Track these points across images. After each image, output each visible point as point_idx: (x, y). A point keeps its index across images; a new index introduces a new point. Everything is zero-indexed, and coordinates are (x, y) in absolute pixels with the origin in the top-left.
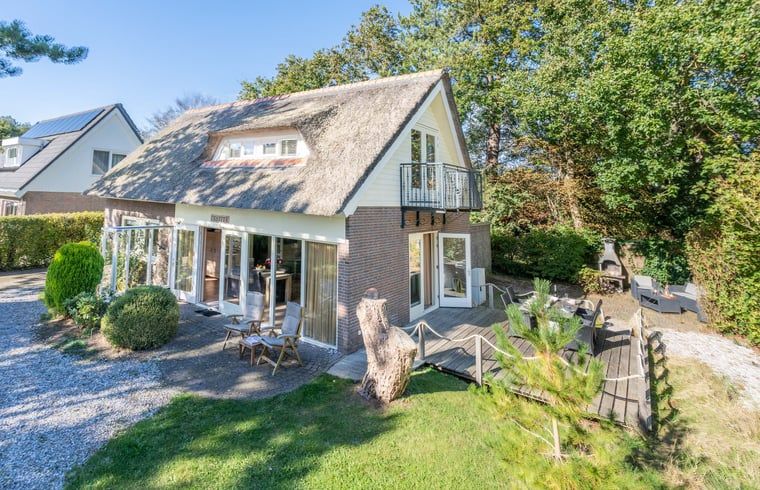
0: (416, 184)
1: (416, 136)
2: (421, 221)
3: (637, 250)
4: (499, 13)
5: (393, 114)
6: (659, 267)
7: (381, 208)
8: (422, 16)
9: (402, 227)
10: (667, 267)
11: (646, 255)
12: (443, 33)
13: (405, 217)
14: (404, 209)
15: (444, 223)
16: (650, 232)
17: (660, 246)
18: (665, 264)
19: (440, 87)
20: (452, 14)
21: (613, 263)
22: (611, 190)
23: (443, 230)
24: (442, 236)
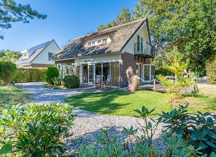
0: (138, 50)
1: (138, 37)
2: (139, 60)
3: (192, 71)
4: (161, 5)
5: (133, 29)
6: (197, 74)
7: (130, 54)
8: (139, 10)
9: (135, 60)
10: (199, 74)
11: (194, 72)
12: (144, 14)
13: (136, 58)
14: (135, 55)
15: (144, 62)
16: (196, 66)
17: (198, 69)
18: (199, 73)
19: (145, 23)
20: (147, 7)
21: (186, 74)
22: (188, 50)
23: (144, 64)
24: (144, 65)
